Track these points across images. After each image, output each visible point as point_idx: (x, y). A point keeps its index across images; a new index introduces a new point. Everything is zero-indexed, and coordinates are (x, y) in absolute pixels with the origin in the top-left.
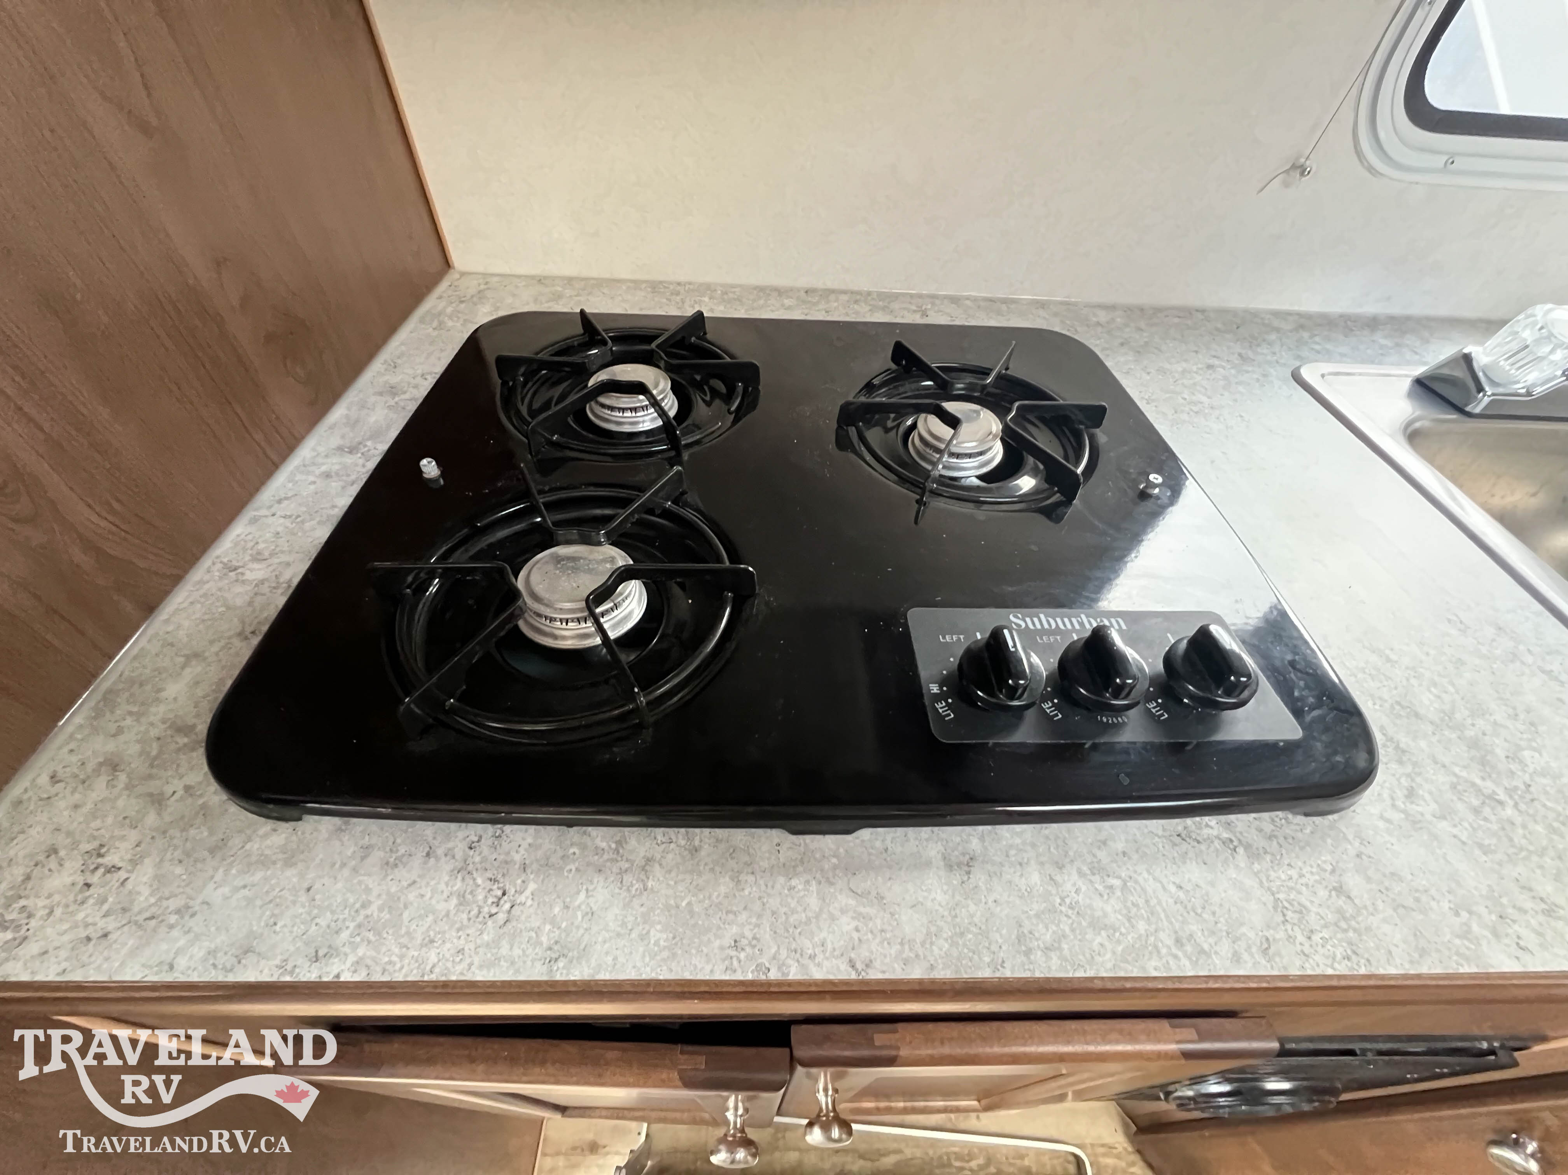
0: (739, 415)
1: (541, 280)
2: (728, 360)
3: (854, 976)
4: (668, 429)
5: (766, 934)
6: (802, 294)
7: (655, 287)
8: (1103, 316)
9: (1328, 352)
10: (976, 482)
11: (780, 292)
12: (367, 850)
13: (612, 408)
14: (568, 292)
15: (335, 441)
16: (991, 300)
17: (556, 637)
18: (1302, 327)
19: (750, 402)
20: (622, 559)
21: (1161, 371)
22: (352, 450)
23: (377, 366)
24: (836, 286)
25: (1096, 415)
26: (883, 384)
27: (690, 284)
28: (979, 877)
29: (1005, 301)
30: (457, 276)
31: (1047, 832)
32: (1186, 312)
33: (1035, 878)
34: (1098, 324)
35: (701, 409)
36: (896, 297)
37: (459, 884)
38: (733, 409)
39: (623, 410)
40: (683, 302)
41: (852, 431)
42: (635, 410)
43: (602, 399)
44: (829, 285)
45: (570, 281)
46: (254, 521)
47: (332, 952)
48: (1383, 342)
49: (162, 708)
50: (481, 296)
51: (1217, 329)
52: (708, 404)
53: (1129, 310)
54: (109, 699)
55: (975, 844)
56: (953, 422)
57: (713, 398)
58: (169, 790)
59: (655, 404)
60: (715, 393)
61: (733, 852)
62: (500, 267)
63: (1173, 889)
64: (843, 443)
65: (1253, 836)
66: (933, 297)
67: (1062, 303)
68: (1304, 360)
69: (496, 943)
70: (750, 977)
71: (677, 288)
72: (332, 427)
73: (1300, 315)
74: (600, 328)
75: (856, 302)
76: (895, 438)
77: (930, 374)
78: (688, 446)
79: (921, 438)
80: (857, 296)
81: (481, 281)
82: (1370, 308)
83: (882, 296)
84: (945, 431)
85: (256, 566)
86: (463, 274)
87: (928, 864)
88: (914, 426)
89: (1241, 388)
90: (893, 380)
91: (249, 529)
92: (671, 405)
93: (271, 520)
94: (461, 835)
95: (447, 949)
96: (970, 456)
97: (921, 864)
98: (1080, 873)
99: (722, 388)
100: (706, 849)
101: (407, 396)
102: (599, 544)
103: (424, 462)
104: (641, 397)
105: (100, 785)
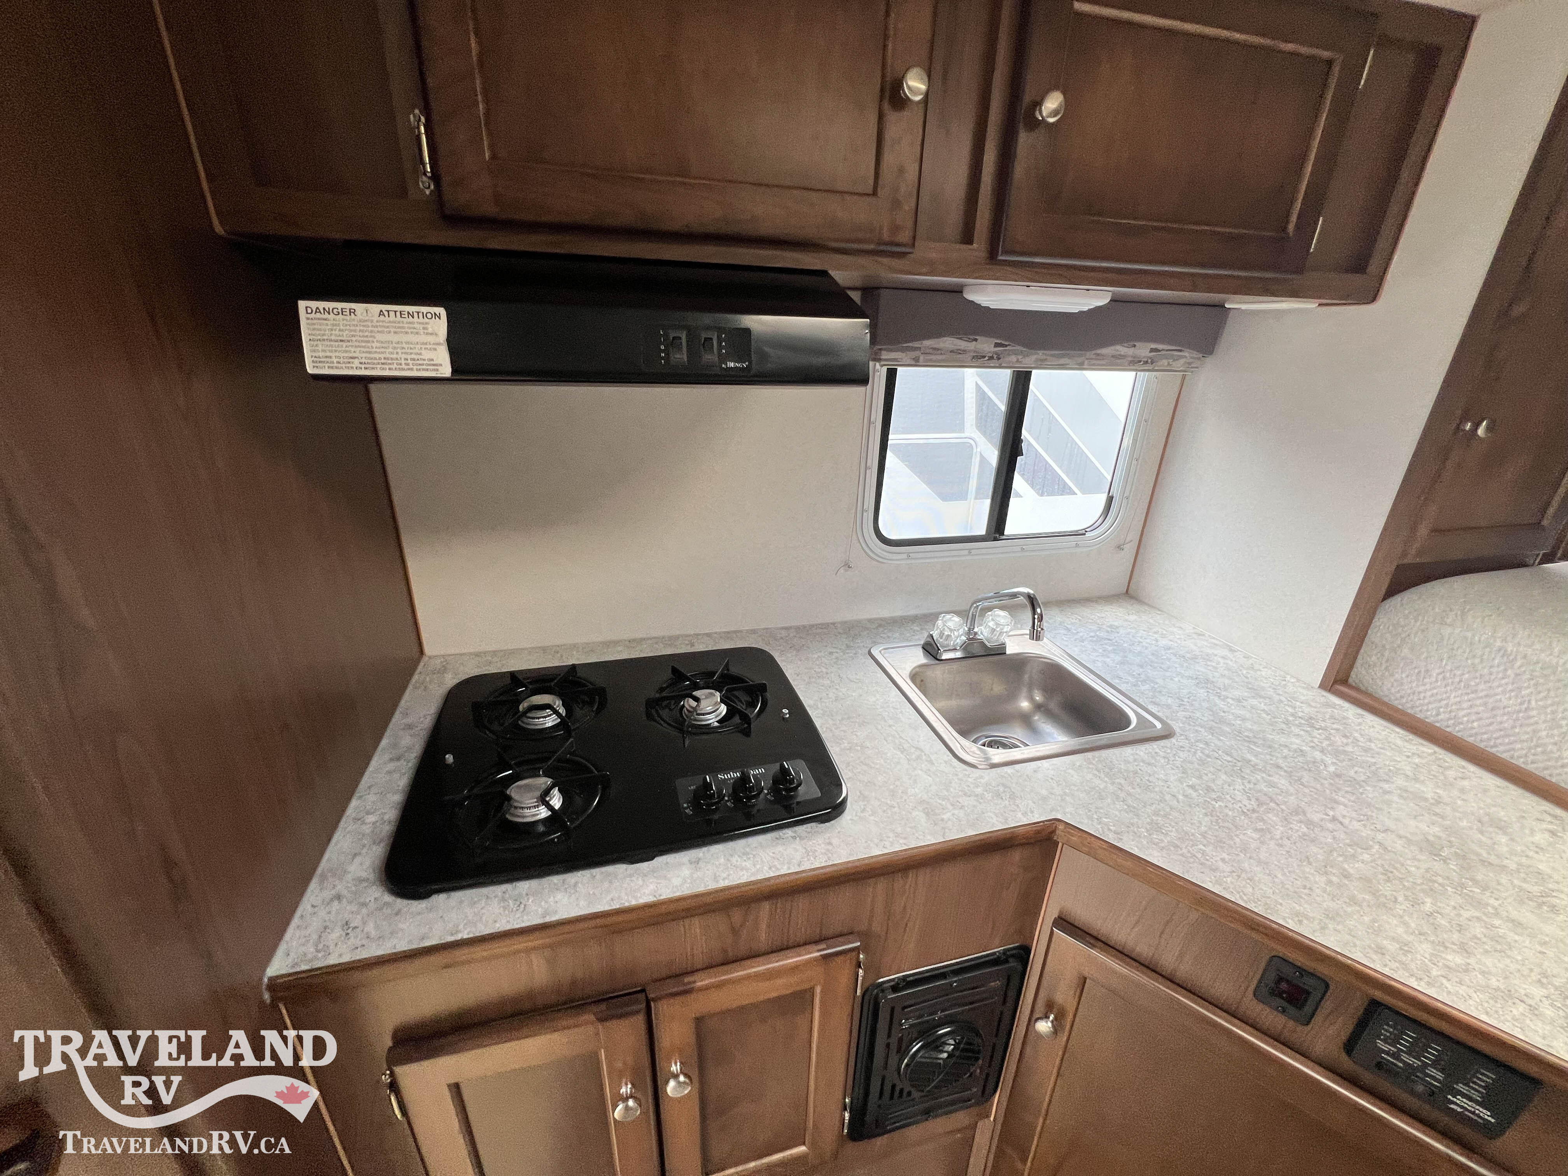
0: (598, 711)
1: (478, 655)
2: (592, 687)
3: (655, 899)
4: (563, 724)
5: (623, 894)
6: (627, 643)
7: (544, 649)
8: (784, 633)
9: (889, 637)
10: (716, 724)
11: (616, 643)
12: (461, 902)
13: (534, 718)
14: (495, 659)
15: (387, 757)
16: (728, 632)
17: (524, 817)
18: (880, 626)
19: (602, 705)
20: (549, 781)
21: (807, 659)
22: (398, 759)
23: (397, 716)
24: (645, 636)
25: (762, 688)
26: (667, 687)
27: (564, 645)
28: (701, 864)
29: (735, 632)
30: (427, 658)
31: (729, 847)
32: (826, 626)
33: (722, 860)
34: (781, 638)
35: (578, 712)
36: (677, 637)
37: (502, 904)
38: (594, 709)
39: (539, 718)
40: (562, 656)
41: (653, 711)
42: (545, 717)
43: (529, 715)
44: (641, 636)
45: (495, 653)
46: (360, 797)
47: (457, 932)
48: (916, 628)
49: (349, 875)
50: (444, 670)
51: (839, 633)
52: (582, 709)
53: (797, 628)
54: (323, 877)
55: (701, 855)
56: (697, 699)
57: (584, 706)
58: (367, 901)
59: (556, 712)
60: (583, 702)
61: (609, 875)
62: (453, 651)
63: (772, 854)
64: (649, 716)
65: (804, 834)
66: (698, 635)
67: (764, 629)
68: (875, 643)
69: (522, 917)
70: (618, 907)
71: (556, 650)
72: (384, 749)
73: (881, 619)
74: (521, 677)
75: (656, 643)
76: (676, 713)
77: (688, 679)
78: (574, 730)
79: (688, 710)
80: (657, 640)
81: (442, 660)
82: (912, 612)
83: (671, 638)
84: (694, 704)
85: (370, 816)
86: (430, 658)
87: (684, 864)
88: (683, 706)
89: (843, 662)
90: (672, 684)
91: (359, 802)
92: (562, 711)
93: (368, 796)
94: (499, 890)
95: (504, 921)
96: (709, 714)
97: (681, 864)
98: (739, 856)
99: (587, 699)
100: (598, 877)
101: (419, 728)
102: (539, 776)
103: (447, 756)
104: (548, 711)
105: (336, 903)
